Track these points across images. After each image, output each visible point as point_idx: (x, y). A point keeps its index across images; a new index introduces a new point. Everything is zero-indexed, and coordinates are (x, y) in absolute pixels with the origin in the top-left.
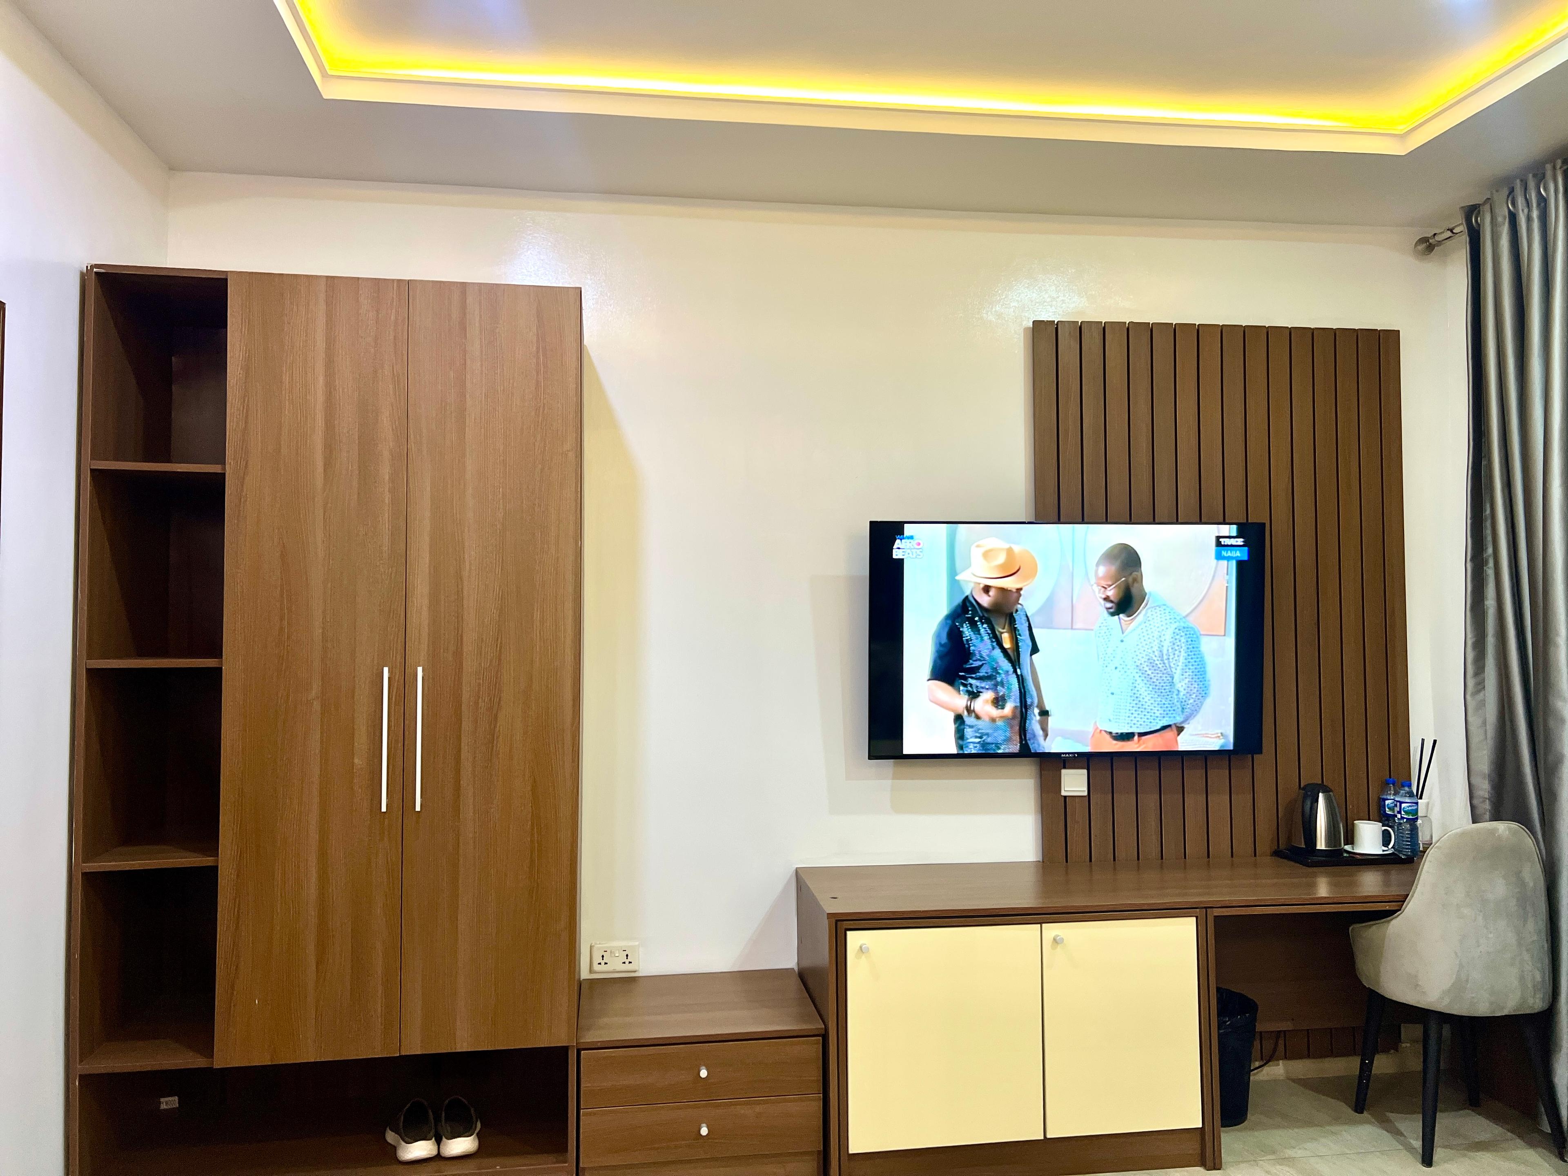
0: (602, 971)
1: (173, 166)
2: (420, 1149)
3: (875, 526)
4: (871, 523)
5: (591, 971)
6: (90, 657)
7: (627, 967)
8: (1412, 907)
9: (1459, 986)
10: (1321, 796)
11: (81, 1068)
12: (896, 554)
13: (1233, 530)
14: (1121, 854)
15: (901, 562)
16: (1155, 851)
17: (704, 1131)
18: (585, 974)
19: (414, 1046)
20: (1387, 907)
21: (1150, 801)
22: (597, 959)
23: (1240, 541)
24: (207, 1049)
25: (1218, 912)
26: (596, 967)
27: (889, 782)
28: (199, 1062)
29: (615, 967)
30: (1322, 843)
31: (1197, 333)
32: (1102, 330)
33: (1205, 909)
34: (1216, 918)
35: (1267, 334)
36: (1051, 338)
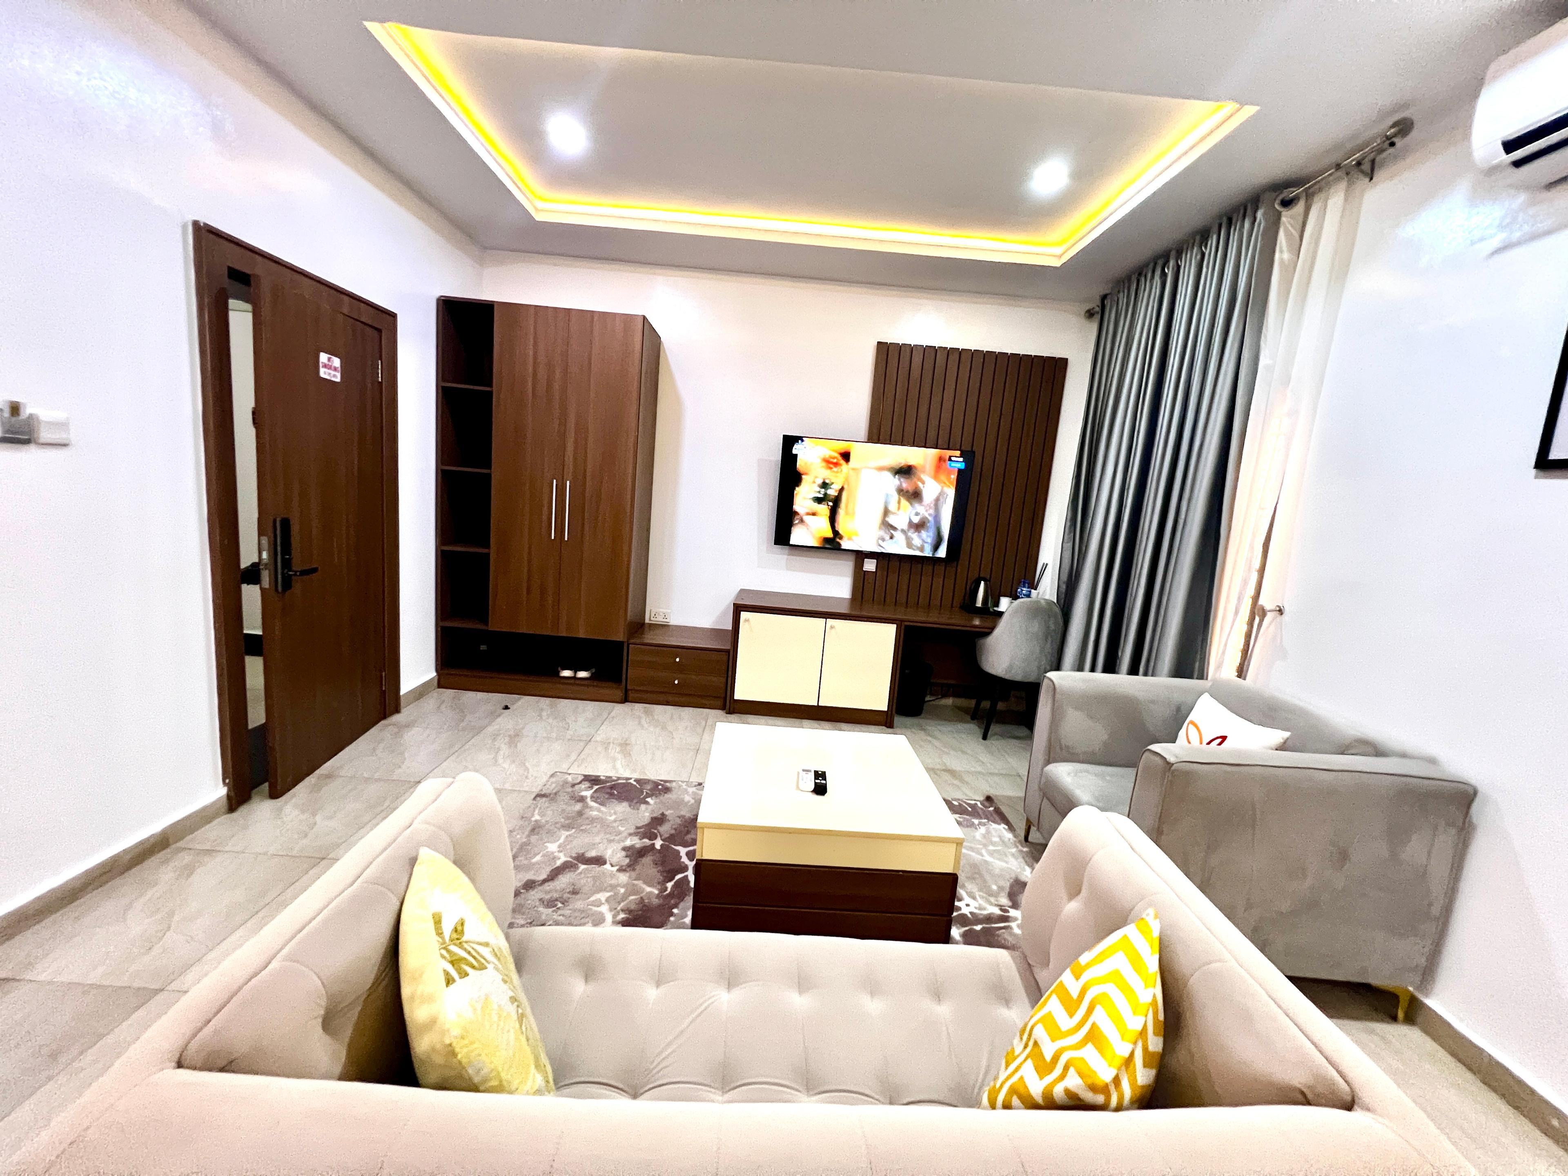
0: (654, 620)
1: (485, 248)
2: (566, 673)
3: (786, 438)
4: (784, 436)
5: (650, 620)
6: (442, 464)
7: (665, 620)
8: (997, 632)
9: (1011, 667)
10: (982, 583)
11: (441, 624)
12: (794, 452)
13: (958, 453)
14: (888, 600)
15: (796, 455)
16: (904, 600)
17: (676, 682)
18: (647, 621)
19: (564, 634)
20: (986, 630)
21: (905, 579)
22: (653, 615)
23: (961, 459)
24: (486, 622)
25: (906, 623)
26: (652, 619)
27: (786, 557)
28: (483, 627)
29: (660, 619)
30: (979, 604)
31: (960, 353)
32: (912, 349)
33: (902, 621)
34: (906, 626)
35: (997, 356)
36: (885, 351)
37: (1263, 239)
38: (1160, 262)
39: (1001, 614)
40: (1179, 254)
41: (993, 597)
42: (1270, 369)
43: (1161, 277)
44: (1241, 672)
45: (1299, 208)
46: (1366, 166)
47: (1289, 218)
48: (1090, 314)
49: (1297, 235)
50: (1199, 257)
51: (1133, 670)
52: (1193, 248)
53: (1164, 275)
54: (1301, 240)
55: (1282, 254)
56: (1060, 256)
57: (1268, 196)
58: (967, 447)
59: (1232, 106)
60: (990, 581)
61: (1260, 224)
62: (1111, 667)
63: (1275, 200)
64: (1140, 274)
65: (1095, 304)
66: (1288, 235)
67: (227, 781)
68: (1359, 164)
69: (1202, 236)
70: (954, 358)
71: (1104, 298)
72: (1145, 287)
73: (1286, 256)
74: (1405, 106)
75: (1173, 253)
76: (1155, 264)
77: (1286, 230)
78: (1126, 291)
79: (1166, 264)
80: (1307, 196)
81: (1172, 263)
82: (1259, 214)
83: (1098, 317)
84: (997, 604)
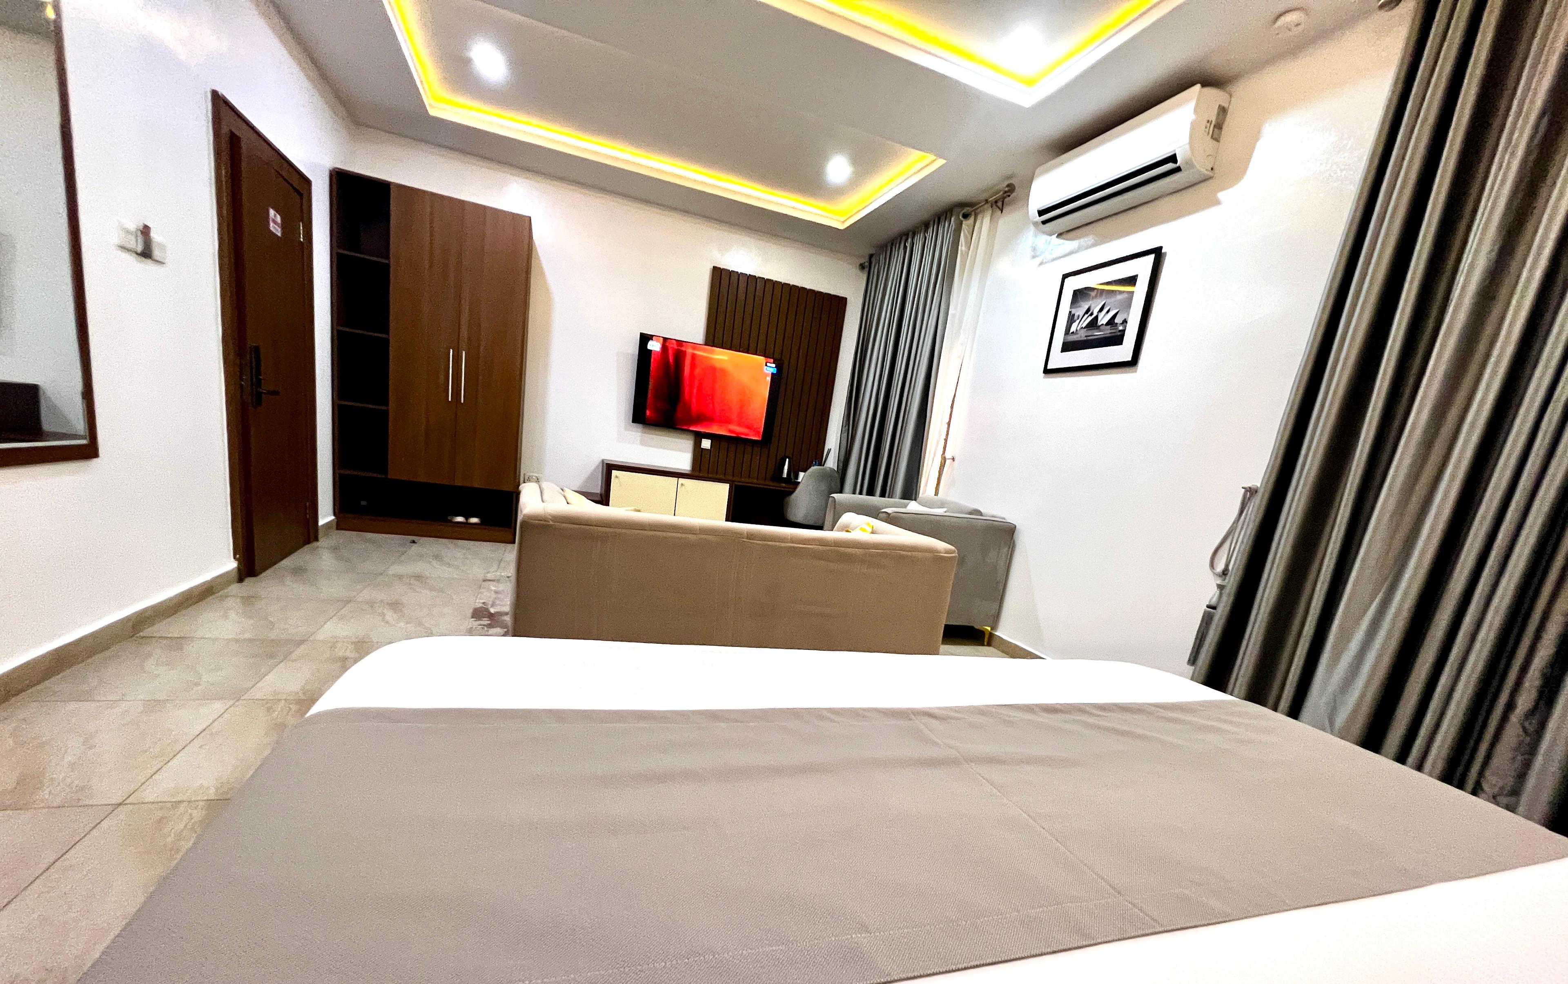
2: (460, 519)
3: (642, 335)
6: (337, 325)
8: (798, 491)
10: (787, 460)
11: (339, 471)
12: (648, 347)
13: (771, 360)
14: (719, 472)
16: (733, 469)
19: (459, 483)
20: (790, 492)
21: (731, 456)
23: (774, 365)
24: (385, 474)
25: (736, 483)
28: (382, 476)
30: (785, 475)
31: (774, 284)
32: (739, 275)
33: (734, 481)
34: (736, 485)
35: (799, 290)
36: (718, 274)
37: (954, 235)
38: (904, 238)
39: (799, 482)
40: (914, 234)
41: (794, 471)
42: (954, 316)
43: (904, 249)
44: (936, 494)
45: (972, 219)
46: (1000, 204)
47: (966, 224)
48: (862, 267)
49: (970, 238)
50: (923, 239)
51: (883, 495)
52: (920, 233)
53: (905, 247)
54: (972, 238)
55: (962, 248)
56: (843, 222)
57: (956, 210)
58: (777, 356)
59: (932, 157)
60: (792, 459)
61: (952, 226)
62: (871, 492)
63: (960, 212)
64: (892, 244)
65: (865, 260)
66: (966, 237)
67: (238, 556)
68: (996, 202)
69: (926, 225)
70: (769, 287)
71: (871, 256)
72: (895, 254)
73: (963, 248)
74: (1010, 177)
75: (911, 234)
76: (901, 238)
77: (964, 233)
78: (884, 253)
79: (906, 240)
80: (975, 215)
81: (909, 240)
82: (953, 219)
83: (867, 269)
84: (797, 477)
